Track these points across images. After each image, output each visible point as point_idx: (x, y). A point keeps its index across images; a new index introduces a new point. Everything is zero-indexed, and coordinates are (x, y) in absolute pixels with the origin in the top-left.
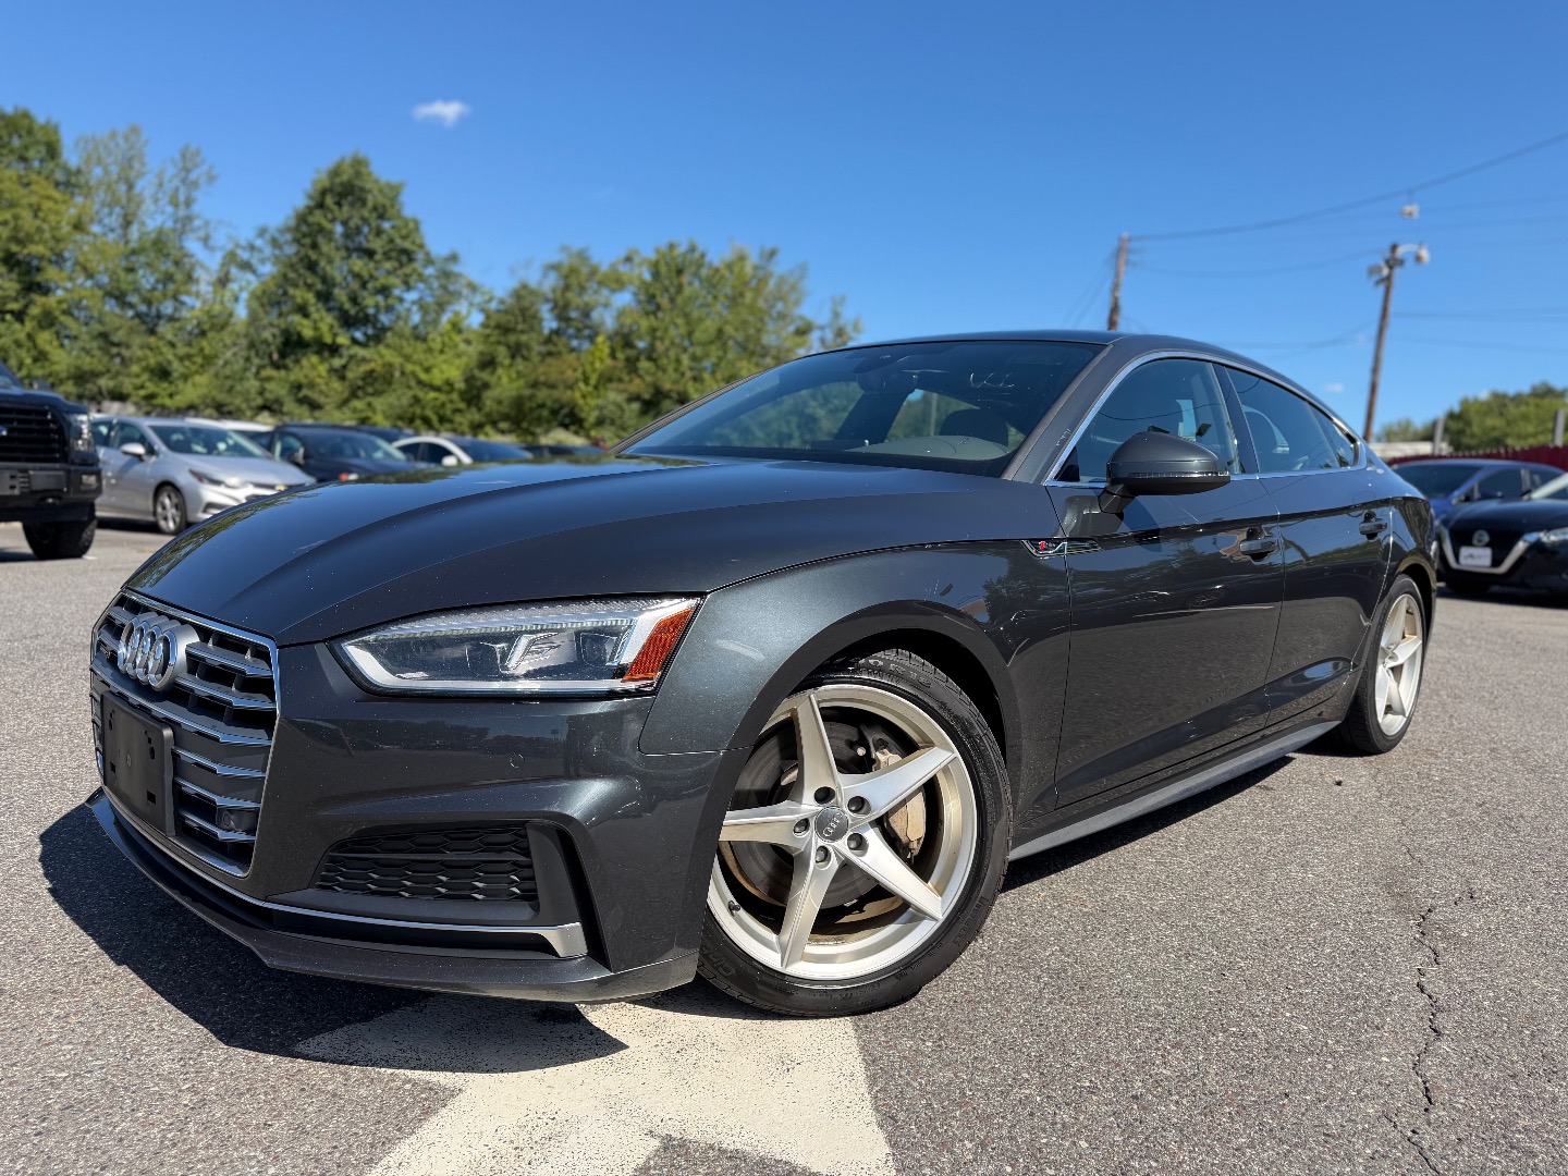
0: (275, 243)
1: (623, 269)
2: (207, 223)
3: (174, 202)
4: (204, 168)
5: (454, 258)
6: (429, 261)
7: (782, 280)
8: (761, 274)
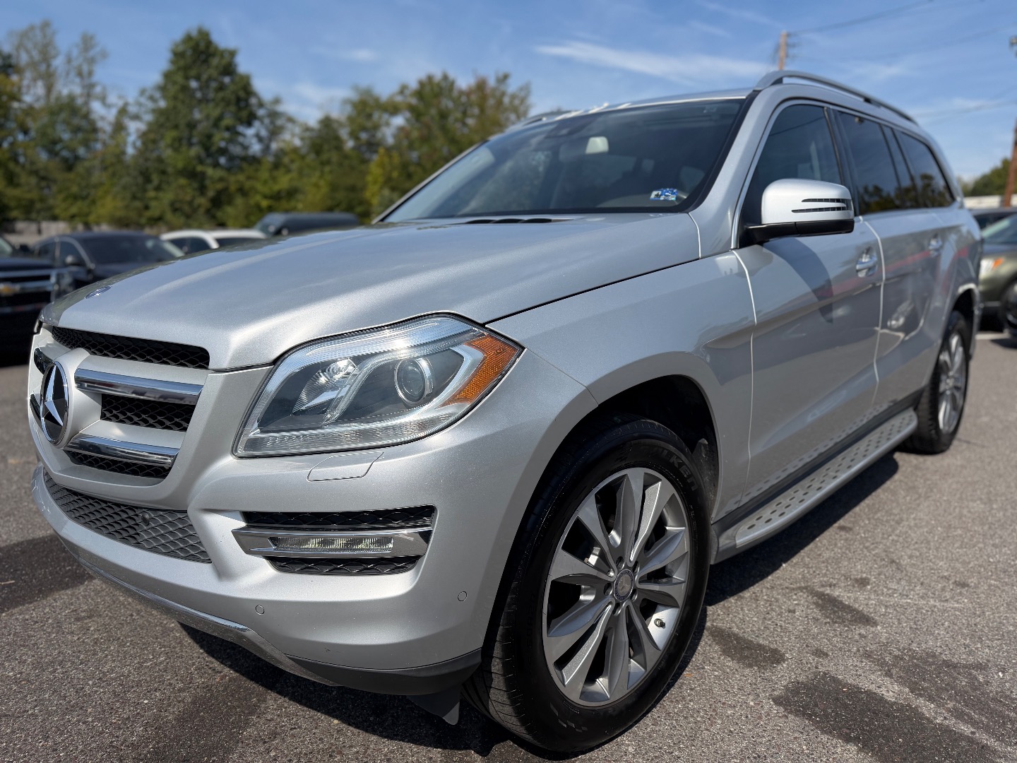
0: (152, 98)
1: (399, 99)
2: (104, 88)
3: (80, 74)
4: (97, 49)
5: (277, 101)
6: (261, 105)
7: (513, 97)
8: (498, 94)
